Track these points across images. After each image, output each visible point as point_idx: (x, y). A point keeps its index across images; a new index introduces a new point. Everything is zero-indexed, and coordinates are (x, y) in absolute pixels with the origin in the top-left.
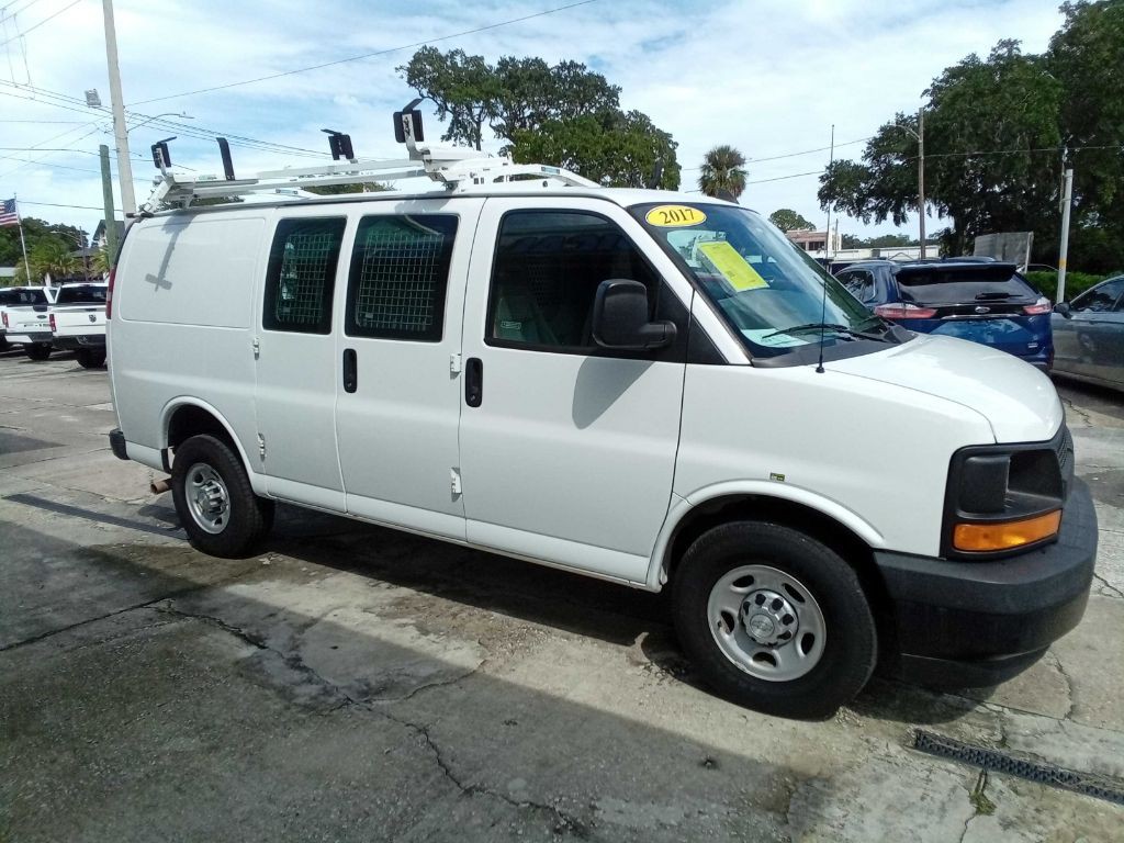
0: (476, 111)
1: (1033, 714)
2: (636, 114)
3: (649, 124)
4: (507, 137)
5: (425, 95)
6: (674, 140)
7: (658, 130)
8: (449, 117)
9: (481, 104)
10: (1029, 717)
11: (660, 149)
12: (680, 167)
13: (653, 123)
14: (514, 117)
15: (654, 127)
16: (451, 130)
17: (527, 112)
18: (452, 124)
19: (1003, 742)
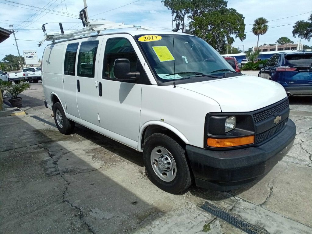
0: (183, 12)
1: (249, 202)
2: (232, 9)
3: (236, 12)
4: (193, 19)
5: (169, 8)
6: (243, 16)
7: (239, 14)
8: (175, 14)
9: (185, 10)
10: (247, 203)
11: (239, 20)
12: (245, 25)
13: (237, 11)
14: (195, 13)
15: (237, 13)
16: (175, 18)
17: (199, 11)
18: (176, 16)
19: (231, 210)
